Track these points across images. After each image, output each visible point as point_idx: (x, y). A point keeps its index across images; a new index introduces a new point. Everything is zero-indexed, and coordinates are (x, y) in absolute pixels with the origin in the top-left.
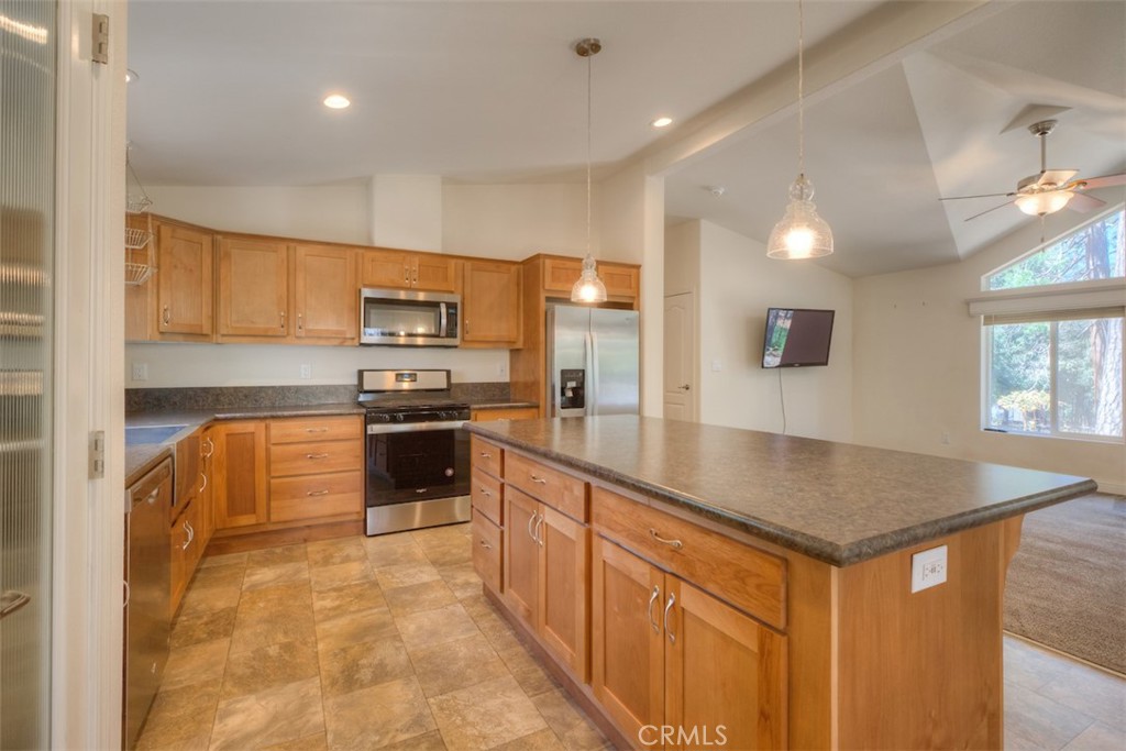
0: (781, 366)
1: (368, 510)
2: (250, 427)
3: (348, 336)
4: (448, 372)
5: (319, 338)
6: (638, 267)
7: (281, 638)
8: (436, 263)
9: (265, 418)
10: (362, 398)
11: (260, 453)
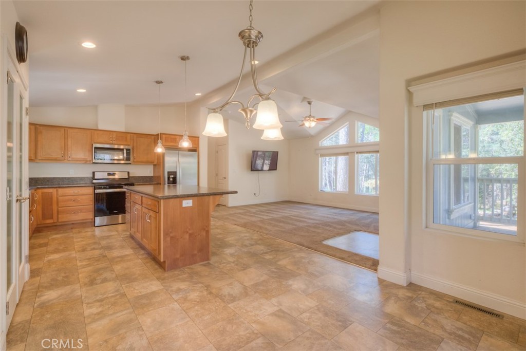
0: (269, 170)
1: (96, 218)
2: (51, 190)
3: (88, 160)
4: (128, 173)
5: (78, 161)
6: (199, 137)
7: (63, 275)
8: (123, 136)
9: (56, 187)
10: (94, 181)
11: (55, 199)
